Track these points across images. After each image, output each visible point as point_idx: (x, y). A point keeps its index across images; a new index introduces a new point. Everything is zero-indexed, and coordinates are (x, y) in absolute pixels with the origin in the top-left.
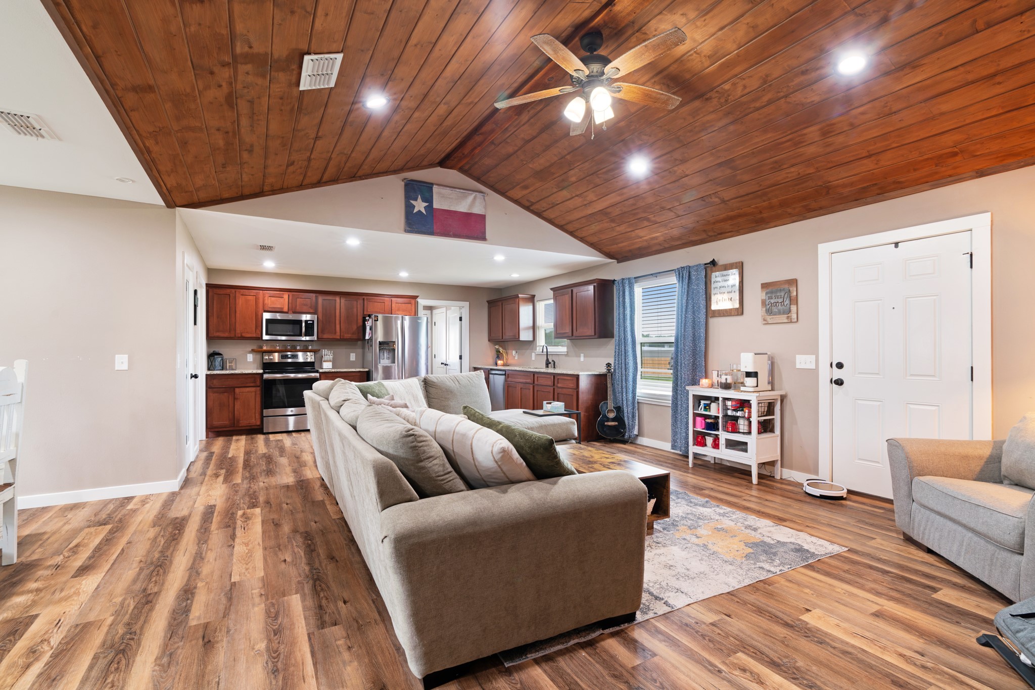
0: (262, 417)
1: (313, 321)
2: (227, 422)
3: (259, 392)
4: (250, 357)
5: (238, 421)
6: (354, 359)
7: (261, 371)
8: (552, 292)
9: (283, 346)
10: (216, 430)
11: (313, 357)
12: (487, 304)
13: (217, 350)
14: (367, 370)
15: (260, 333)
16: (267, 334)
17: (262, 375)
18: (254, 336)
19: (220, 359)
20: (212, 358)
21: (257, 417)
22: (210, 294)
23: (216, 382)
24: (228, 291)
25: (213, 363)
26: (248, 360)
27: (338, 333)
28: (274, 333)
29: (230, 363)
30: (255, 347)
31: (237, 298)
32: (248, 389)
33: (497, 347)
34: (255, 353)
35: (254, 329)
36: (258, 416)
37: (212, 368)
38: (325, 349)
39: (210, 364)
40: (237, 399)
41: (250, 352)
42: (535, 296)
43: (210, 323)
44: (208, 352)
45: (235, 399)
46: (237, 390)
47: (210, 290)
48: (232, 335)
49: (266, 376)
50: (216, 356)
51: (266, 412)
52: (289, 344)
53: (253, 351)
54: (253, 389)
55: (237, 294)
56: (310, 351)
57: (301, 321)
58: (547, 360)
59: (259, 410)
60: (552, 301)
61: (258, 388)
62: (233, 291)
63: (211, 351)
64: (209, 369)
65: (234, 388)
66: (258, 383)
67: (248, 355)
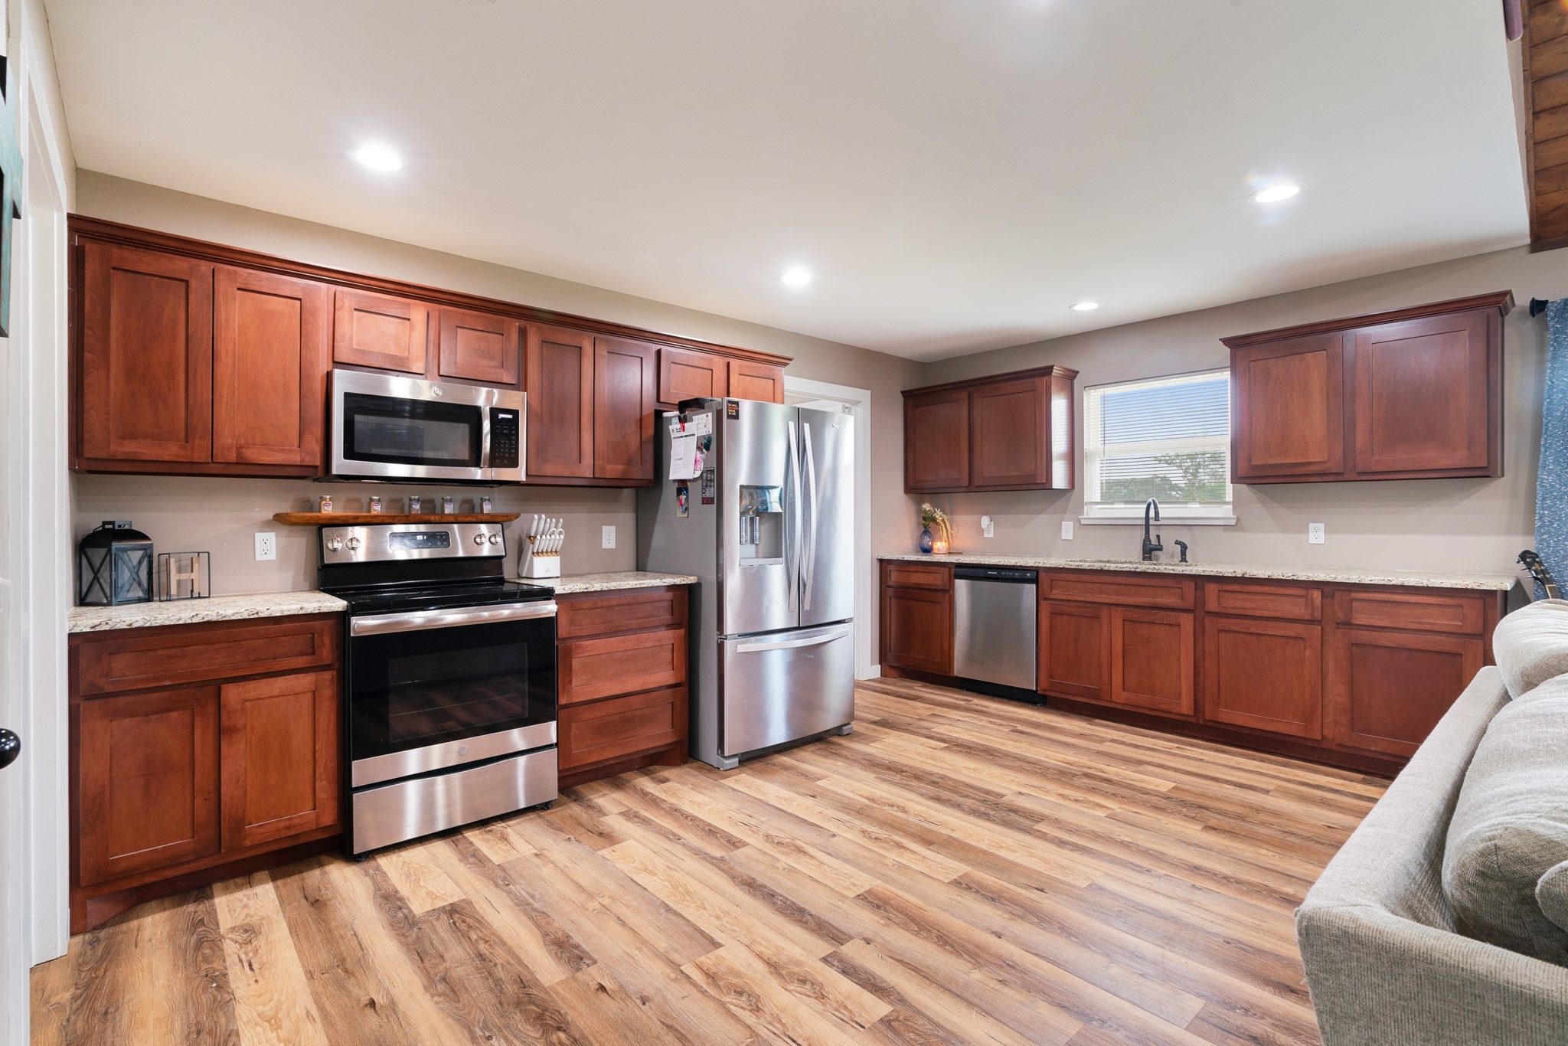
0: (345, 792)
1: (515, 413)
2: (180, 842)
3: (328, 692)
4: (268, 545)
5: (239, 824)
6: (613, 545)
7: (338, 604)
8: (1227, 350)
9: (392, 501)
10: (127, 885)
11: (499, 540)
12: (901, 400)
13: (121, 518)
14: (692, 580)
15: (317, 448)
16: (350, 453)
17: (341, 619)
18: (296, 458)
19: (136, 556)
20: (97, 554)
21: (322, 795)
22: (91, 267)
23: (124, 668)
24: (180, 265)
25: (105, 574)
26: (259, 557)
27: (587, 459)
28: (375, 451)
29: (180, 570)
30: (285, 507)
31: (220, 299)
32: (280, 684)
33: (927, 507)
34: (285, 530)
35: (294, 433)
36: (326, 790)
37: (96, 594)
38: (539, 512)
39: (88, 575)
40: (233, 730)
41: (267, 526)
42: (1077, 372)
43: (90, 398)
44: (75, 529)
45: (221, 732)
46: (232, 694)
47: (91, 248)
48: (200, 454)
49: (365, 623)
50: (115, 545)
51: (363, 770)
52: (416, 493)
53: (280, 520)
54: (304, 681)
55: (224, 285)
56: (490, 520)
57: (476, 411)
58: (1147, 539)
59: (332, 765)
60: (1227, 375)
61: (328, 676)
62: (205, 267)
63: (94, 522)
64: (82, 600)
65: (217, 685)
66: (326, 652)
67: (260, 536)
